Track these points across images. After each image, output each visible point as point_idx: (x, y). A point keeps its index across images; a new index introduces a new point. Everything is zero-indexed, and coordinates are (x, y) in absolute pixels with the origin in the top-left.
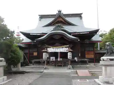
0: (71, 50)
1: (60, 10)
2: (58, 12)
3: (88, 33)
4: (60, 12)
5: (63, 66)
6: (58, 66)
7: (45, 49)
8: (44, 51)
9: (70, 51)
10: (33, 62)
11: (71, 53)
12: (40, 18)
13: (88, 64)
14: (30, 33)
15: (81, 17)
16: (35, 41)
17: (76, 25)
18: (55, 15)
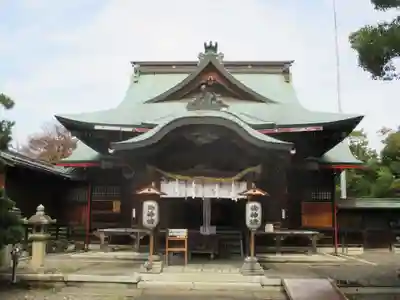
0: (258, 192)
1: (214, 45)
2: (203, 51)
3: (321, 128)
4: (211, 48)
7: (153, 184)
8: (146, 191)
9: (255, 198)
10: (103, 237)
11: (258, 205)
12: (136, 72)
13: (315, 252)
14: (93, 125)
15: (286, 72)
16: (111, 151)
17: (271, 102)
18: (194, 64)
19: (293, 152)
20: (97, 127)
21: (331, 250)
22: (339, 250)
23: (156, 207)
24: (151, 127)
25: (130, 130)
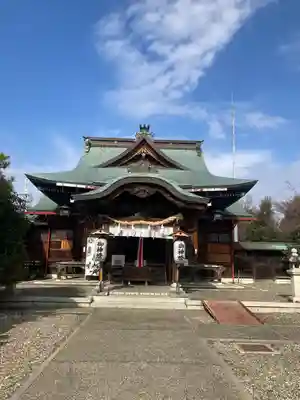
0: (183, 234)
5: (149, 284)
6: (133, 283)
7: (103, 227)
9: (180, 238)
11: (183, 243)
12: (87, 145)
13: (220, 281)
14: (54, 182)
15: (198, 149)
16: (72, 201)
17: (188, 169)
18: (132, 141)
19: (210, 205)
20: (58, 184)
21: (231, 280)
22: (236, 280)
23: (105, 244)
24: (101, 185)
25: (84, 187)
